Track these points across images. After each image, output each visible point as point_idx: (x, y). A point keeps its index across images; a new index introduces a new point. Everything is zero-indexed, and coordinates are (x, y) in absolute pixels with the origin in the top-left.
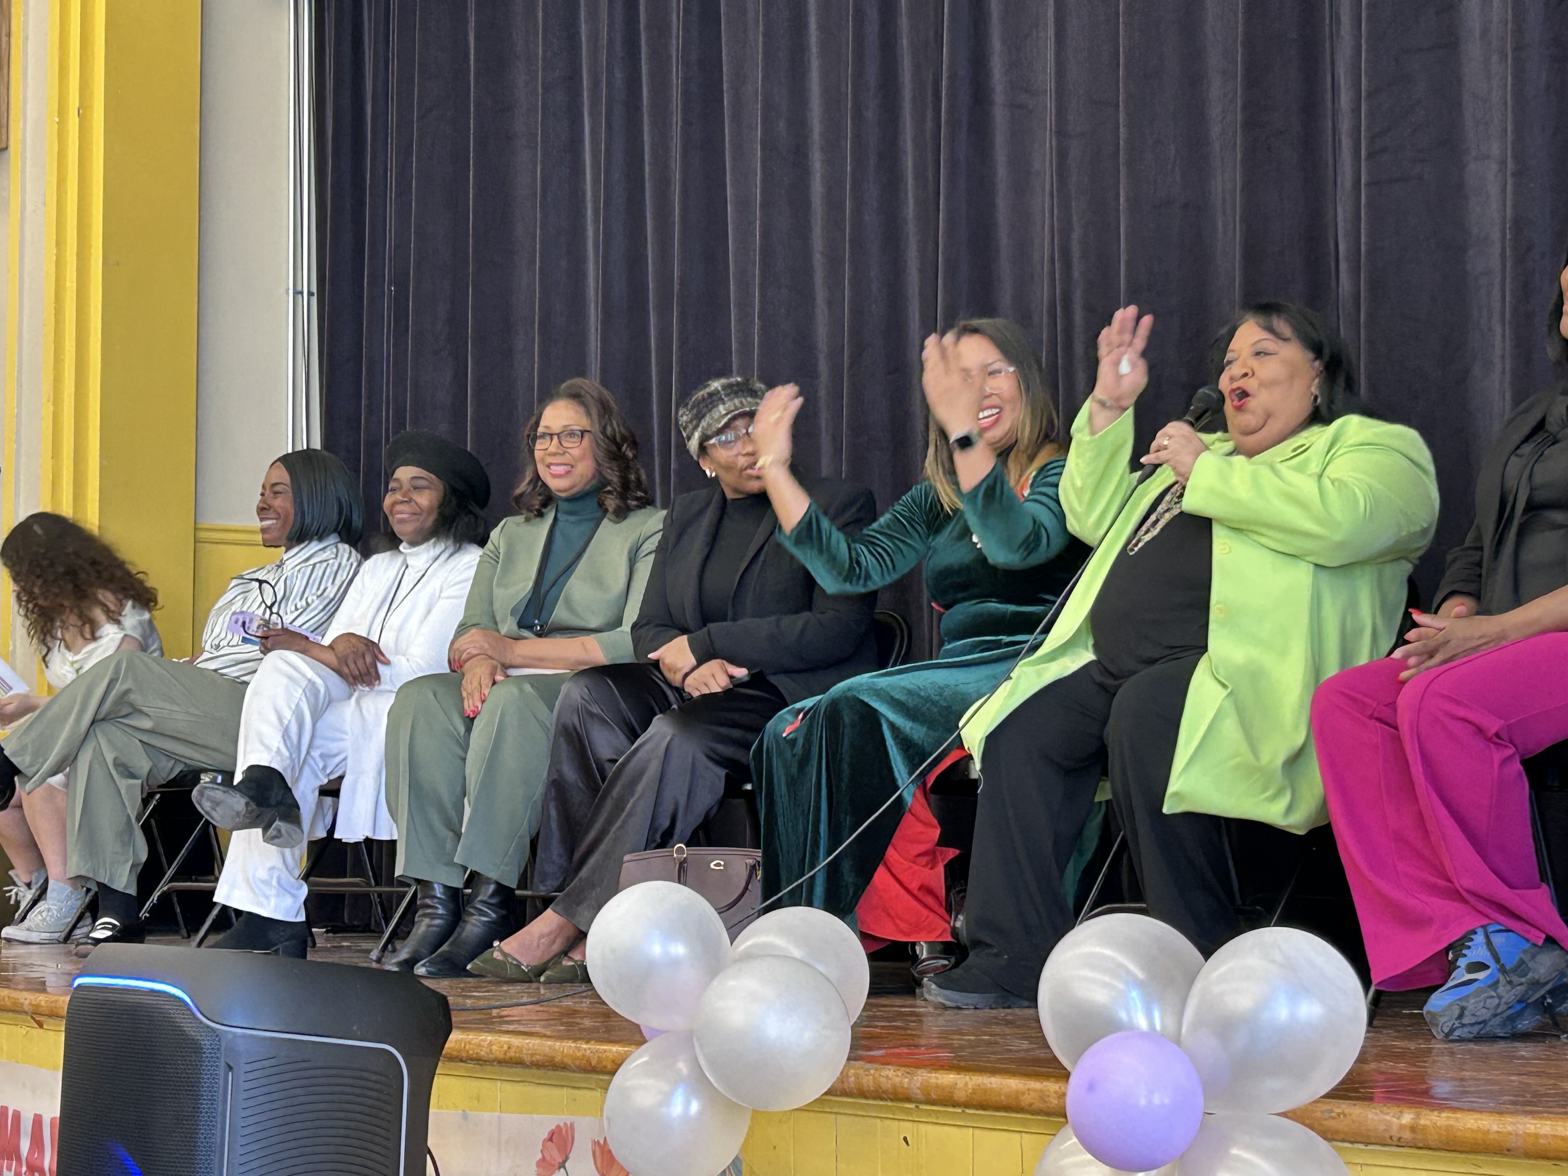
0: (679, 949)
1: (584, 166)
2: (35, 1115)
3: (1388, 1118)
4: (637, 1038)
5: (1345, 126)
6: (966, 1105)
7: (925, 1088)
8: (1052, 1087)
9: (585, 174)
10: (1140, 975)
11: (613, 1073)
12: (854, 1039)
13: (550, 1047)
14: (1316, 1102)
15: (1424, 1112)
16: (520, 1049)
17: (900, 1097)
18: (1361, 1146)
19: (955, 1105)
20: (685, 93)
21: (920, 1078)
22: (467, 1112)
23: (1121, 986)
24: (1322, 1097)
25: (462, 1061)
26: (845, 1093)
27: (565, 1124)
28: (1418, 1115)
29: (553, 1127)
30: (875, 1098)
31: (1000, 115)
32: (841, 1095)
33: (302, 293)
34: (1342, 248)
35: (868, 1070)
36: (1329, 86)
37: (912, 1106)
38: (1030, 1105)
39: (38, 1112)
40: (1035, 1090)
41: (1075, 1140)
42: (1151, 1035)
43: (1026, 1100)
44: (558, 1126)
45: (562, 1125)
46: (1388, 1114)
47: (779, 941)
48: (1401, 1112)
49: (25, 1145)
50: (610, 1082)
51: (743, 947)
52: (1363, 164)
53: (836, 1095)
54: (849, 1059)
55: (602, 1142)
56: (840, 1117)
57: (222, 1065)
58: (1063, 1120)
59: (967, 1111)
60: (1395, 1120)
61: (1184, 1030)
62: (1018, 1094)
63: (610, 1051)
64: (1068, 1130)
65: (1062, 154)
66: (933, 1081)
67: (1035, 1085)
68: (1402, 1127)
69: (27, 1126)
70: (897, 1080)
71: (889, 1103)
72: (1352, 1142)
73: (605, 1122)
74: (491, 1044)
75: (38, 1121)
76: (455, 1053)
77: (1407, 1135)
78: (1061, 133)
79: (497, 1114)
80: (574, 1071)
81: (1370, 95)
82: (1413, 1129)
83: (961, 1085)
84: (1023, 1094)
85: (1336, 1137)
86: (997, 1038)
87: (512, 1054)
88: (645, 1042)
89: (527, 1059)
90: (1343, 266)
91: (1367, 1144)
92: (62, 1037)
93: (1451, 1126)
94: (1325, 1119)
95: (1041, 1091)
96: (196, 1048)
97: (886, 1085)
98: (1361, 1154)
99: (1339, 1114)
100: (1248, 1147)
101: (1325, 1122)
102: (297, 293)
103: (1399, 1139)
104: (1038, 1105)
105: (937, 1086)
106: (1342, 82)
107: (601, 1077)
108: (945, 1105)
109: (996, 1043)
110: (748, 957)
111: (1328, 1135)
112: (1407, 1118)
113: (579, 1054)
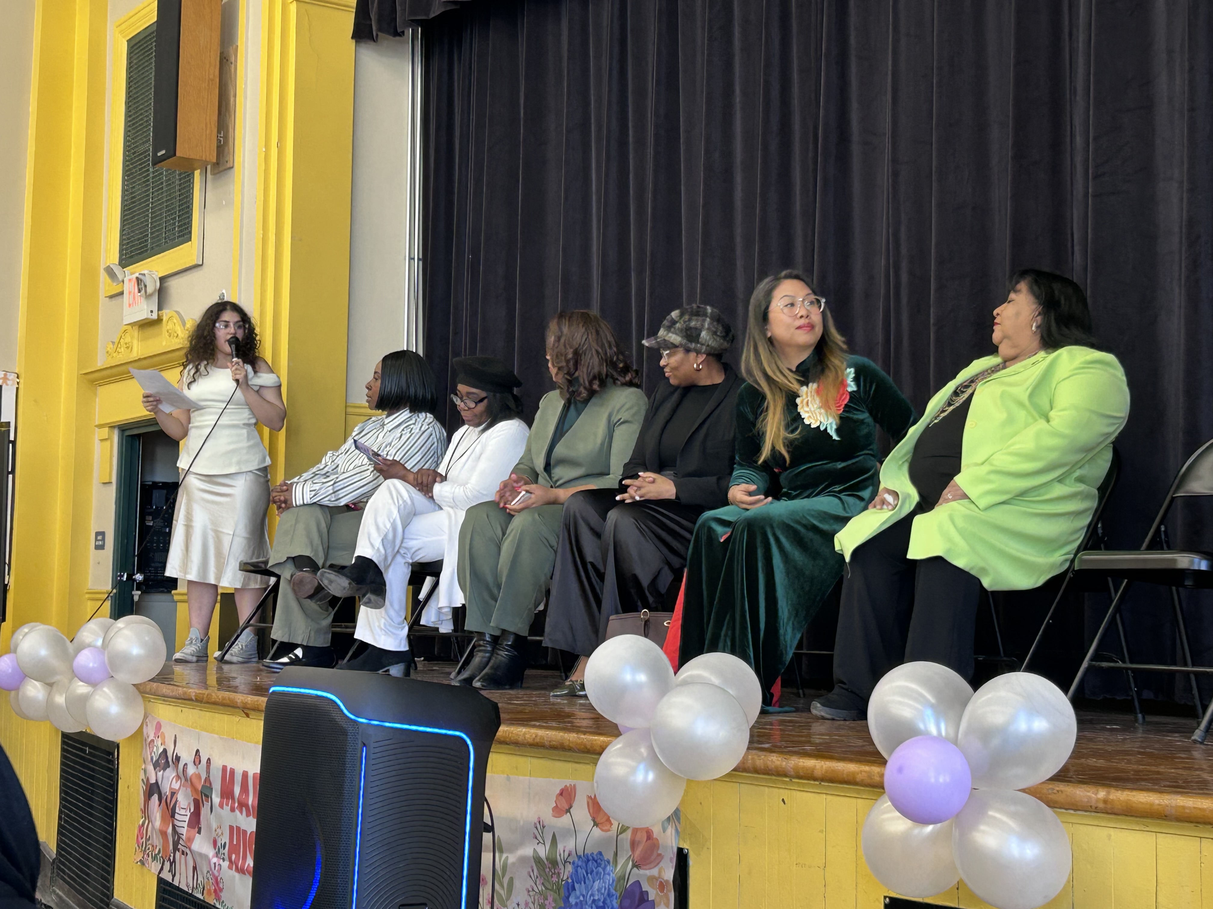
0: (642, 677)
1: (591, 180)
2: (244, 771)
3: (1089, 794)
4: (616, 732)
5: (1079, 159)
6: (822, 780)
7: (796, 769)
8: (875, 769)
9: (592, 185)
10: (932, 700)
11: (600, 754)
12: (752, 736)
13: (561, 736)
14: (1043, 783)
15: (1113, 790)
16: (542, 738)
17: (780, 774)
18: (1072, 812)
19: (815, 779)
20: (656, 135)
21: (793, 762)
22: (510, 776)
23: (919, 706)
24: (1048, 780)
25: (507, 744)
26: (745, 770)
27: (571, 785)
28: (1108, 793)
29: (563, 787)
30: (764, 774)
31: (856, 149)
32: (742, 772)
33: (414, 259)
34: (1076, 237)
35: (759, 756)
36: (1069, 133)
37: (787, 779)
38: (862, 780)
39: (246, 770)
40: (865, 772)
41: (889, 803)
42: (939, 739)
43: (859, 778)
44: (566, 786)
45: (568, 785)
46: (1089, 792)
47: (705, 674)
48: (1098, 791)
49: (237, 790)
50: (598, 759)
51: (682, 677)
52: (1090, 183)
53: (739, 771)
54: (748, 748)
55: (593, 797)
56: (742, 785)
57: (360, 742)
58: (882, 791)
59: (823, 783)
60: (1093, 796)
61: (960, 736)
62: (854, 774)
63: (599, 740)
64: (885, 797)
65: (895, 174)
66: (801, 764)
67: (866, 768)
68: (1098, 800)
69: (238, 778)
70: (778, 763)
71: (774, 777)
72: (1066, 809)
73: (595, 785)
74: (525, 734)
75: (245, 775)
76: (502, 739)
77: (1101, 805)
78: (895, 161)
79: (527, 778)
80: (576, 752)
81: (1095, 139)
82: (1105, 801)
83: (818, 767)
84: (858, 774)
85: (1056, 805)
86: (843, 738)
87: (538, 740)
88: (621, 735)
89: (547, 743)
90: (1077, 248)
91: (1075, 810)
92: (262, 723)
93: (1130, 800)
94: (1049, 794)
95: (869, 772)
96: (344, 732)
97: (771, 765)
98: (1072, 817)
99: (1058, 791)
100: (1000, 811)
101: (1050, 796)
102: (411, 259)
103: (1096, 808)
104: (868, 781)
105: (803, 768)
106: (1078, 130)
107: (593, 756)
108: (808, 780)
109: (843, 741)
110: (685, 683)
111: (1052, 804)
112: (1102, 794)
113: (579, 741)
